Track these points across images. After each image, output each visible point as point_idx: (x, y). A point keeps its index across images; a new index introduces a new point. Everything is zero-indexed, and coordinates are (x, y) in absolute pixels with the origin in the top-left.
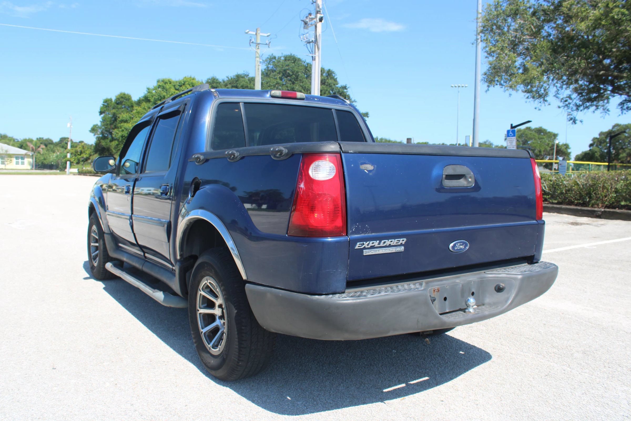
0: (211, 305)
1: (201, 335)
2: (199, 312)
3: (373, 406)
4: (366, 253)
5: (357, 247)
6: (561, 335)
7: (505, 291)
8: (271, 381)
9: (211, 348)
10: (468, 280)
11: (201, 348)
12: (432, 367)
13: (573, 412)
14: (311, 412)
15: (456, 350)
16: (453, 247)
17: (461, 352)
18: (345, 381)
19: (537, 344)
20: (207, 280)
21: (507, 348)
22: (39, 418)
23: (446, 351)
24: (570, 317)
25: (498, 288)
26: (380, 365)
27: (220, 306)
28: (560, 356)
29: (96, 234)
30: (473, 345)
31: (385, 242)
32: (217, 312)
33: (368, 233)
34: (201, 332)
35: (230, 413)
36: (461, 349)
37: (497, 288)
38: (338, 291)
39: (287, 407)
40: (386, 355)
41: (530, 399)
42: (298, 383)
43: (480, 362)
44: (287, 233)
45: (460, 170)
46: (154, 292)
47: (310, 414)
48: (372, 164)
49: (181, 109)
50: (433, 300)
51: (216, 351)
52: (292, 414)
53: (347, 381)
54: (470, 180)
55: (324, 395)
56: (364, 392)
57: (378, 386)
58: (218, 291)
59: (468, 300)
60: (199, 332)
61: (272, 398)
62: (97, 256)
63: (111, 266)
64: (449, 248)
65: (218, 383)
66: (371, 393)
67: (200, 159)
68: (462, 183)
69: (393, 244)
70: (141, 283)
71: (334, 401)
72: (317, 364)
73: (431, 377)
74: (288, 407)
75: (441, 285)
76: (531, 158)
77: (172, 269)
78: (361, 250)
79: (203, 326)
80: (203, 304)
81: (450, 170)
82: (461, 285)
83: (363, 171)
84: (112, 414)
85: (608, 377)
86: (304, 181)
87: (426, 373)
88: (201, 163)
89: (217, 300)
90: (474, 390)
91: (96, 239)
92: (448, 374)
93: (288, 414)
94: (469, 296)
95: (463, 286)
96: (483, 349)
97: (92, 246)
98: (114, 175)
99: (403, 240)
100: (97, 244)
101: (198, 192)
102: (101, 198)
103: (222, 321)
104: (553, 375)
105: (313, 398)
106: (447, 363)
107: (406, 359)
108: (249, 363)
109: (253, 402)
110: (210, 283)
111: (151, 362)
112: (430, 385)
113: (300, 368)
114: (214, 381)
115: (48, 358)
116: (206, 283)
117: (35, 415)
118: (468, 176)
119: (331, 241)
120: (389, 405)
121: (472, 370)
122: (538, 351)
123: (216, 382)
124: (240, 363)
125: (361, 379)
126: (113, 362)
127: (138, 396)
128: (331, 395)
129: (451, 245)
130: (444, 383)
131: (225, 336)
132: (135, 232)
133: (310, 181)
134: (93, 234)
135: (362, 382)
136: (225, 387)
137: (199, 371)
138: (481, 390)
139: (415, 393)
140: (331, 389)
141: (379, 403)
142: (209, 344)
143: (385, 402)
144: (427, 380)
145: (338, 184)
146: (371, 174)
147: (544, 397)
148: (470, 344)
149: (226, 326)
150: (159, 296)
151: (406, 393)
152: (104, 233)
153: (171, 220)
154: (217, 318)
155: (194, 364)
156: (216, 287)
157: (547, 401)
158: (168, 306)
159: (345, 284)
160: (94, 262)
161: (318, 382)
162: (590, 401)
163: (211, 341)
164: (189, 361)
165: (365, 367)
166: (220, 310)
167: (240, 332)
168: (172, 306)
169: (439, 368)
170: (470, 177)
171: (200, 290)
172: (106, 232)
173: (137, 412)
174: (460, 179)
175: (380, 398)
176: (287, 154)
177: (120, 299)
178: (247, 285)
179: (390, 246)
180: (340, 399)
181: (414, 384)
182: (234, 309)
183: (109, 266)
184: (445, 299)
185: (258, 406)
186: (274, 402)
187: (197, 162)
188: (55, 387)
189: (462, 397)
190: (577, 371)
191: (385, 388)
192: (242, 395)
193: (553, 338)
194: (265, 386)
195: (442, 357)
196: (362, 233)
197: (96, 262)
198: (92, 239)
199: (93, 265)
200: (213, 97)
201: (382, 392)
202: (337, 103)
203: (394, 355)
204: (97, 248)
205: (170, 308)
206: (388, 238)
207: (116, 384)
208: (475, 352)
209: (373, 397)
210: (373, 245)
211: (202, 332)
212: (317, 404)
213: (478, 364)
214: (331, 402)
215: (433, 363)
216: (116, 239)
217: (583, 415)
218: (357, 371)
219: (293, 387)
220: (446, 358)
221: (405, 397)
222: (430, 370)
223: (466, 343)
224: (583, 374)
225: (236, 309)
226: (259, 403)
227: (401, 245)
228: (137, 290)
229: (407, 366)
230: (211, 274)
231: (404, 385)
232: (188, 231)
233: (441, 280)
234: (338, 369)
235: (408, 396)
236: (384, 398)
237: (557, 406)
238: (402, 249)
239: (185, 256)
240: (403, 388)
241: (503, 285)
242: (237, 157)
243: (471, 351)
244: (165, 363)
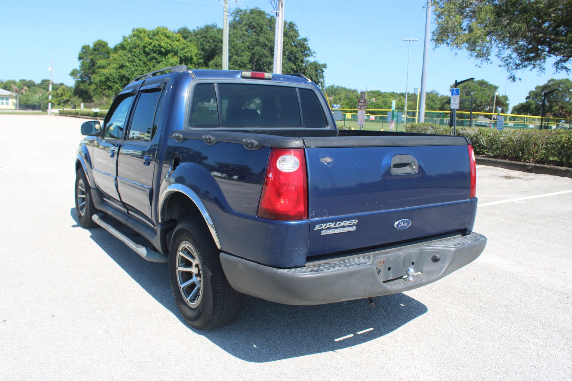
0: (189, 264)
1: (180, 289)
2: (178, 270)
3: (326, 355)
4: (323, 233)
5: (316, 229)
6: (488, 289)
7: (440, 261)
8: (240, 329)
9: (189, 301)
10: (409, 252)
11: (180, 300)
12: (376, 319)
13: (491, 362)
14: (274, 360)
15: (397, 302)
16: (398, 225)
17: (402, 305)
18: (303, 331)
19: (467, 297)
20: (186, 244)
21: (441, 301)
22: (45, 363)
23: (388, 303)
24: (497, 271)
25: (435, 259)
26: (333, 316)
27: (197, 266)
28: (485, 310)
29: (83, 187)
30: (412, 297)
31: (340, 223)
32: (194, 270)
33: (326, 217)
34: (179, 287)
35: (206, 359)
36: (402, 302)
37: (433, 259)
38: (299, 265)
39: (253, 354)
40: (338, 306)
41: (457, 350)
42: (263, 332)
43: (417, 314)
44: (257, 215)
45: (406, 159)
46: (137, 247)
47: (273, 361)
48: (331, 157)
49: (162, 87)
50: (379, 272)
51: (193, 305)
52: (258, 361)
53: (304, 331)
54: (414, 167)
55: (285, 343)
56: (319, 342)
57: (330, 336)
58: (195, 254)
59: (409, 270)
60: (178, 287)
61: (241, 346)
62: (84, 206)
63: (98, 219)
64: (394, 226)
65: (195, 332)
66: (324, 342)
67: (180, 138)
68: (407, 170)
69: (347, 225)
70: (126, 237)
71: (293, 350)
72: (279, 315)
73: (375, 328)
74: (255, 355)
75: (386, 257)
76: (468, 144)
77: (154, 228)
78: (320, 231)
79: (182, 282)
80: (181, 263)
81: (397, 160)
82: (403, 257)
83: (323, 163)
84: (106, 359)
85: (523, 331)
86: (272, 172)
87: (371, 324)
88: (180, 141)
89: (194, 260)
90: (411, 340)
91: (83, 192)
92: (390, 325)
93: (254, 362)
94: (410, 267)
95: (404, 257)
96: (420, 302)
97: (79, 197)
98: (100, 138)
99: (355, 221)
100: (84, 196)
101: (178, 167)
102: (87, 154)
103: (199, 279)
104: (478, 328)
105: (275, 347)
106: (389, 315)
107: (354, 311)
108: (222, 317)
109: (225, 349)
110: (188, 247)
111: (136, 310)
112: (375, 335)
113: (265, 317)
114: (191, 329)
115: (47, 306)
116: (184, 246)
117: (41, 360)
118: (413, 164)
119: (294, 224)
120: (339, 354)
121: (411, 322)
122: (467, 305)
123: (193, 330)
124: (214, 317)
125: (316, 329)
126: (103, 310)
127: (127, 343)
128: (290, 344)
129: (396, 223)
130: (386, 334)
131: (201, 293)
132: (119, 192)
133: (277, 172)
134: (80, 187)
135: (317, 332)
136: (201, 335)
137: (178, 319)
138: (417, 341)
139: (361, 343)
140: (290, 338)
141: (331, 352)
142: (187, 298)
143: (336, 351)
144: (372, 330)
145: (302, 175)
146: (329, 166)
147: (469, 348)
148: (409, 297)
149: (202, 283)
150: (142, 251)
151: (353, 343)
152: (90, 188)
153: (153, 187)
154: (194, 275)
155: (174, 313)
156: (193, 251)
157: (471, 352)
158: (150, 260)
159: (305, 259)
160: (81, 212)
161: (280, 331)
162: (507, 353)
163: (189, 295)
164: (169, 310)
165: (319, 318)
166: (197, 269)
167: (214, 292)
168: (154, 261)
169: (382, 319)
170: (415, 165)
171: (179, 251)
172: (92, 187)
173: (127, 358)
174: (405, 166)
175: (332, 348)
176: (257, 146)
177: (106, 248)
178: (221, 254)
179: (344, 226)
180: (298, 348)
181: (360, 334)
182: (209, 272)
183: (95, 218)
184: (389, 269)
185: (230, 353)
186: (243, 350)
187: (177, 140)
188: (56, 333)
189: (401, 347)
190: (499, 324)
191: (337, 338)
192: (215, 343)
193: (480, 292)
194: (235, 335)
195: (386, 309)
196: (321, 216)
197: (83, 212)
198: (79, 191)
199: (80, 215)
200: (191, 79)
201: (334, 341)
202: (300, 82)
203: (344, 307)
204: (84, 199)
205: (152, 263)
206: (342, 220)
207: (108, 332)
208: (413, 305)
209: (326, 346)
210: (330, 226)
211: (181, 287)
212: (279, 352)
213: (416, 317)
214: (291, 350)
215: (377, 315)
216: (101, 194)
217: (500, 365)
218: (313, 321)
219: (259, 336)
220: (389, 310)
221: (353, 347)
222: (375, 321)
223: (407, 295)
224: (503, 327)
225: (211, 272)
226: (230, 351)
227: (354, 225)
228: (122, 243)
229: (355, 317)
230: (189, 240)
231: (352, 335)
232: (168, 201)
233: (386, 253)
234: (296, 319)
235: (355, 346)
236: (335, 347)
237: (479, 357)
238: (354, 228)
239: (165, 220)
240: (351, 338)
241: (439, 256)
242: (213, 142)
243: (410, 304)
244: (149, 312)
